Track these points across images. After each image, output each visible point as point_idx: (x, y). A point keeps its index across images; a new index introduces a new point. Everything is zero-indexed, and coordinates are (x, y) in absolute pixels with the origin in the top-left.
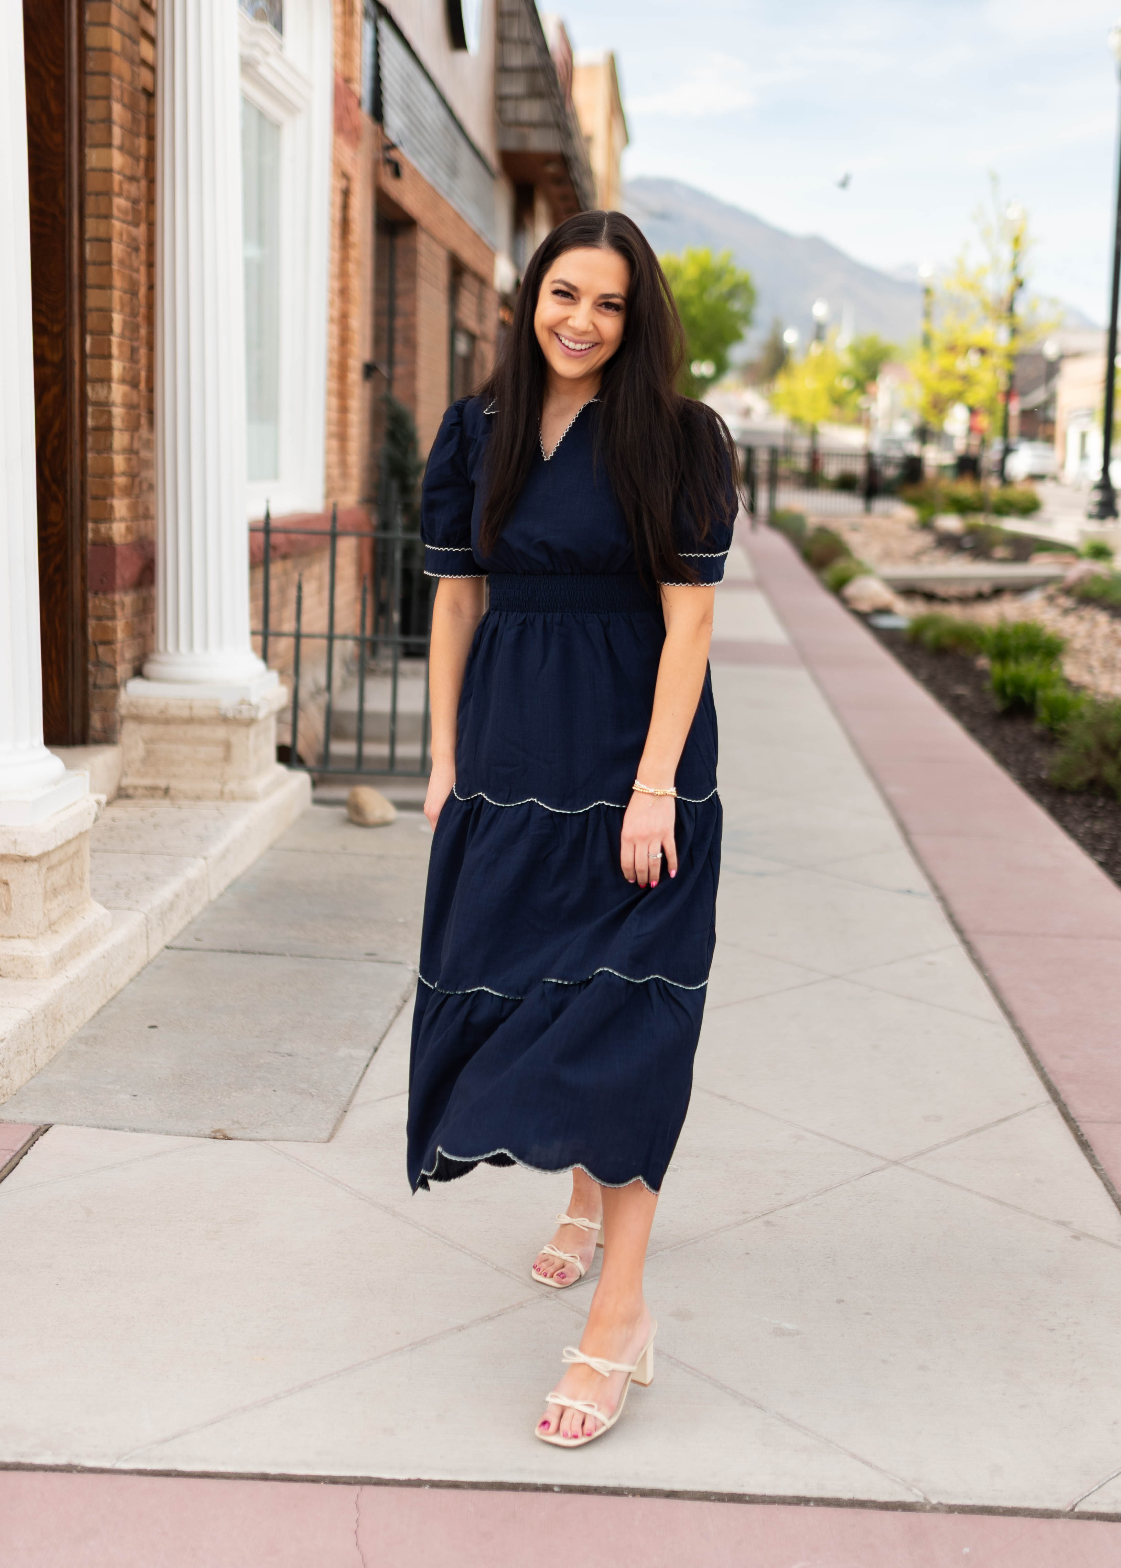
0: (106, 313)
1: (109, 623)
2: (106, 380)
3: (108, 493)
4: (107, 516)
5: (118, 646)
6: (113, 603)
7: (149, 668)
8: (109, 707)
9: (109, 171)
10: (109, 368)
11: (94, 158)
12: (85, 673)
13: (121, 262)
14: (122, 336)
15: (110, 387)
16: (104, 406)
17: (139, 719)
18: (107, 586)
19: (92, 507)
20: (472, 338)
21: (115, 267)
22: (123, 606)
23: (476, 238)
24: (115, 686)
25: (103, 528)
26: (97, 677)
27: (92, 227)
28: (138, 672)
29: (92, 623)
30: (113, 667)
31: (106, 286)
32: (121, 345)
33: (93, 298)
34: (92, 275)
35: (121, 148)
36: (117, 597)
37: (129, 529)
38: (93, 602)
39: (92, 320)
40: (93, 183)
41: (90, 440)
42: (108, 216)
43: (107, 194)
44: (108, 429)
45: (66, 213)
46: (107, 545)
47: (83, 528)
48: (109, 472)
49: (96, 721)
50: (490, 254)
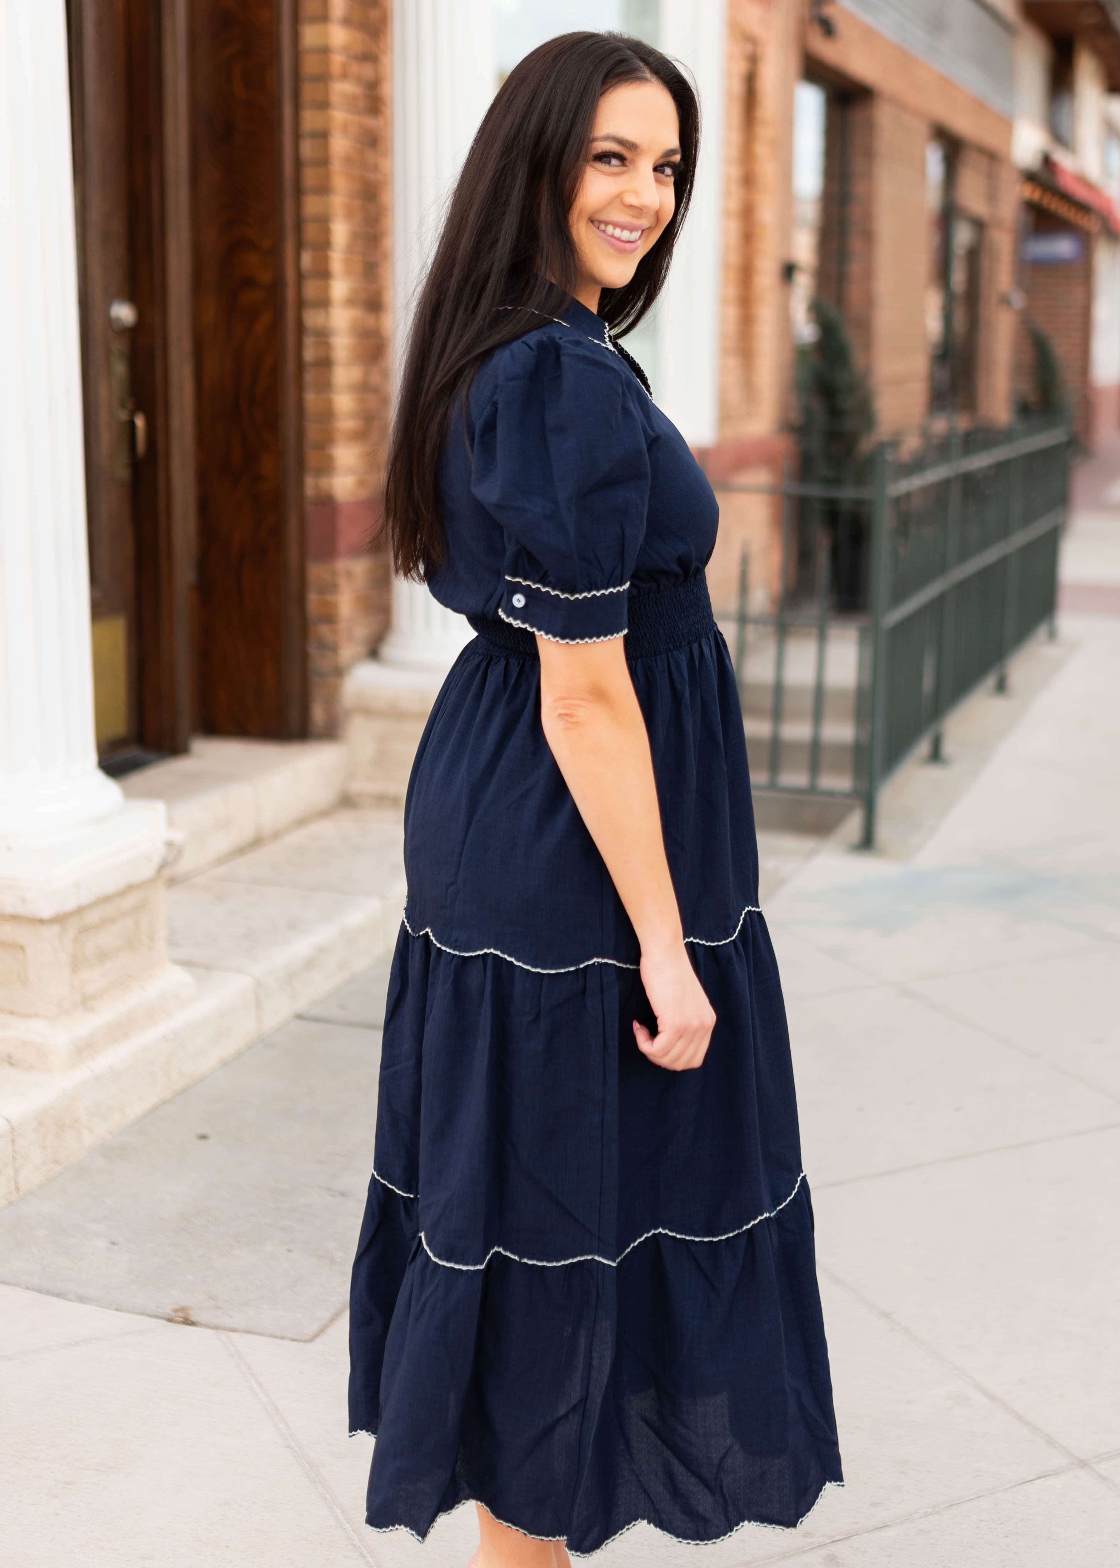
0: (324, 222)
1: (329, 598)
2: (325, 303)
3: (327, 441)
4: (327, 467)
5: (343, 625)
6: (334, 574)
7: (388, 650)
8: (332, 698)
9: (325, 51)
10: (326, 289)
11: (310, 35)
12: (305, 657)
13: (348, 160)
14: (350, 249)
15: (327, 313)
16: (324, 336)
17: (368, 712)
18: (329, 552)
19: (312, 457)
20: (979, 225)
21: (337, 166)
22: (349, 574)
23: (979, 106)
24: (339, 672)
25: (324, 482)
26: (319, 661)
27: (310, 119)
28: (374, 653)
29: (313, 598)
30: (334, 649)
31: (324, 189)
32: (347, 262)
33: (311, 205)
34: (310, 177)
35: (347, 21)
36: (342, 565)
37: (361, 483)
38: (316, 572)
39: (310, 232)
40: (310, 65)
41: (309, 377)
42: (324, 105)
43: (324, 78)
44: (326, 363)
45: (275, 104)
46: (327, 502)
47: (300, 483)
48: (328, 415)
49: (318, 714)
50: (1007, 125)
